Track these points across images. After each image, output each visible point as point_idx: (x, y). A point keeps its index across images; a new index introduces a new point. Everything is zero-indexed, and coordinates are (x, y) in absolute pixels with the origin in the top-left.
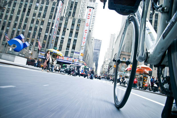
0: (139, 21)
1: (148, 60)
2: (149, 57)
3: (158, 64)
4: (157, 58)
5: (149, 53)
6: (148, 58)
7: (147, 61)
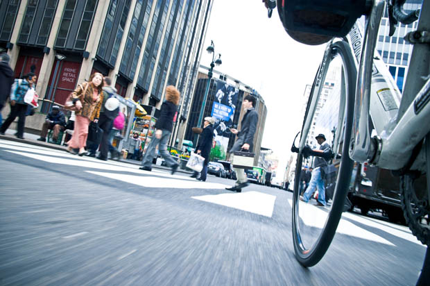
0: (356, 56)
1: (377, 157)
2: (380, 152)
3: (403, 168)
4: (398, 155)
5: (381, 141)
6: (377, 153)
7: (376, 160)
